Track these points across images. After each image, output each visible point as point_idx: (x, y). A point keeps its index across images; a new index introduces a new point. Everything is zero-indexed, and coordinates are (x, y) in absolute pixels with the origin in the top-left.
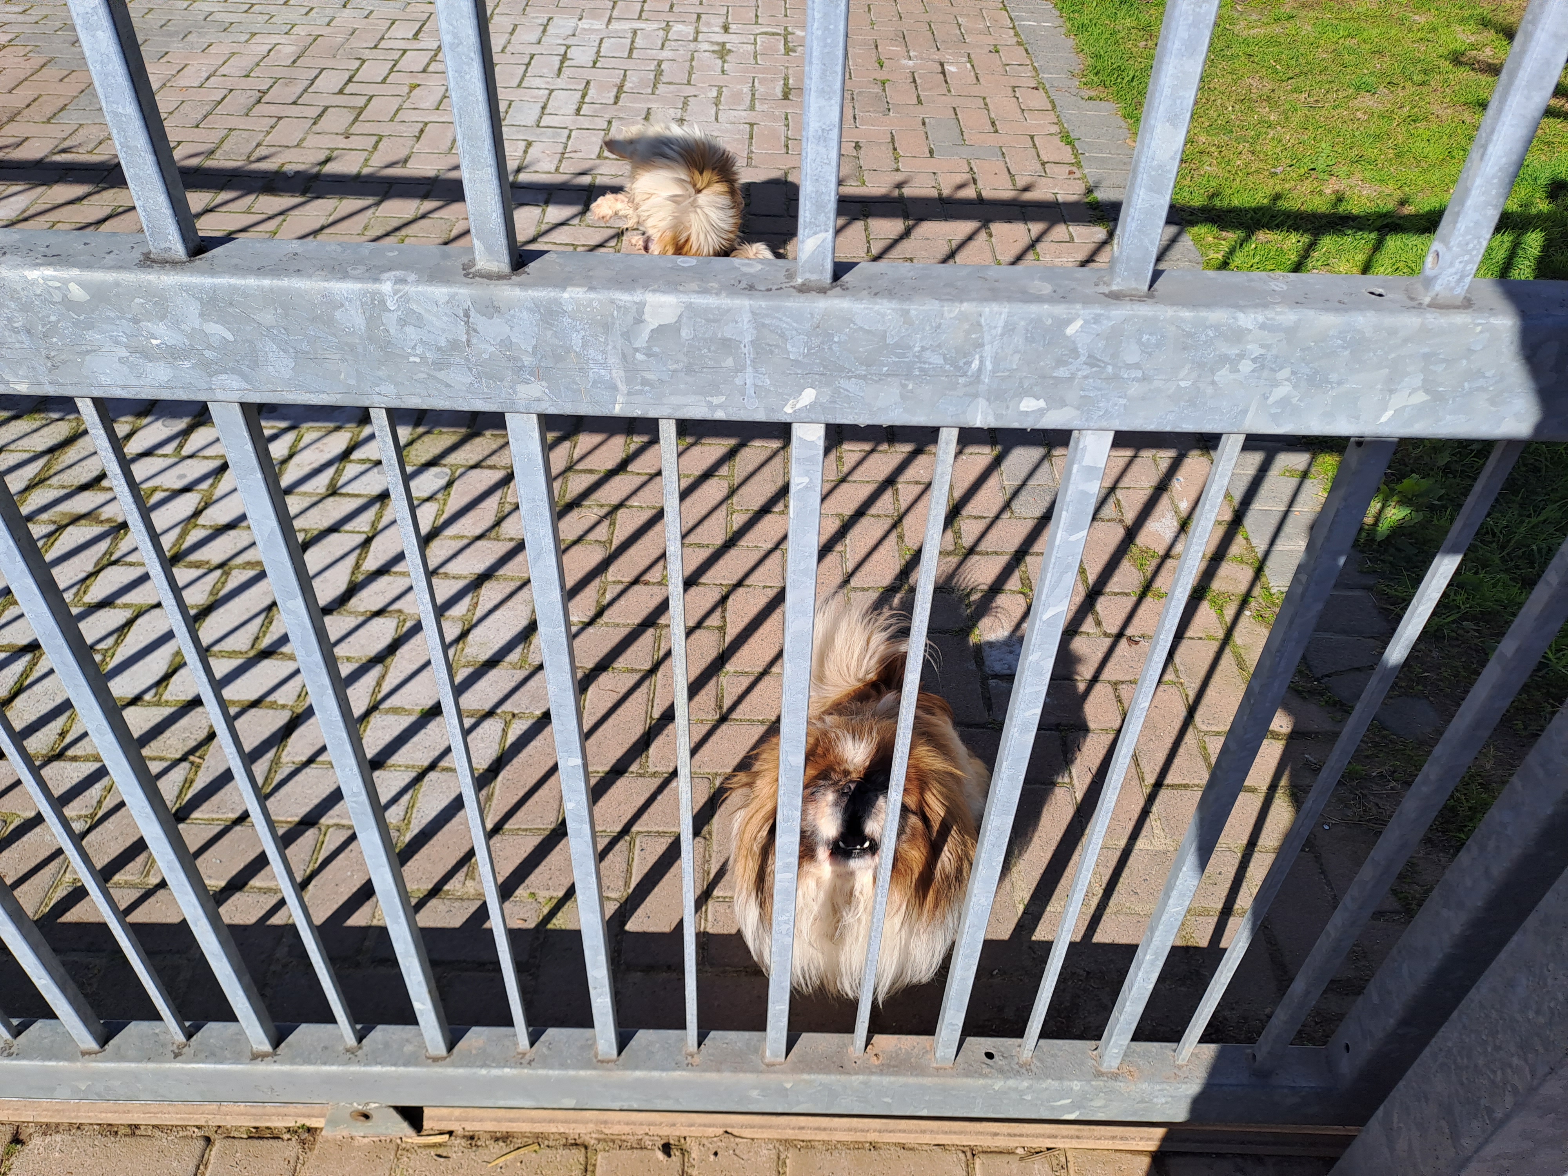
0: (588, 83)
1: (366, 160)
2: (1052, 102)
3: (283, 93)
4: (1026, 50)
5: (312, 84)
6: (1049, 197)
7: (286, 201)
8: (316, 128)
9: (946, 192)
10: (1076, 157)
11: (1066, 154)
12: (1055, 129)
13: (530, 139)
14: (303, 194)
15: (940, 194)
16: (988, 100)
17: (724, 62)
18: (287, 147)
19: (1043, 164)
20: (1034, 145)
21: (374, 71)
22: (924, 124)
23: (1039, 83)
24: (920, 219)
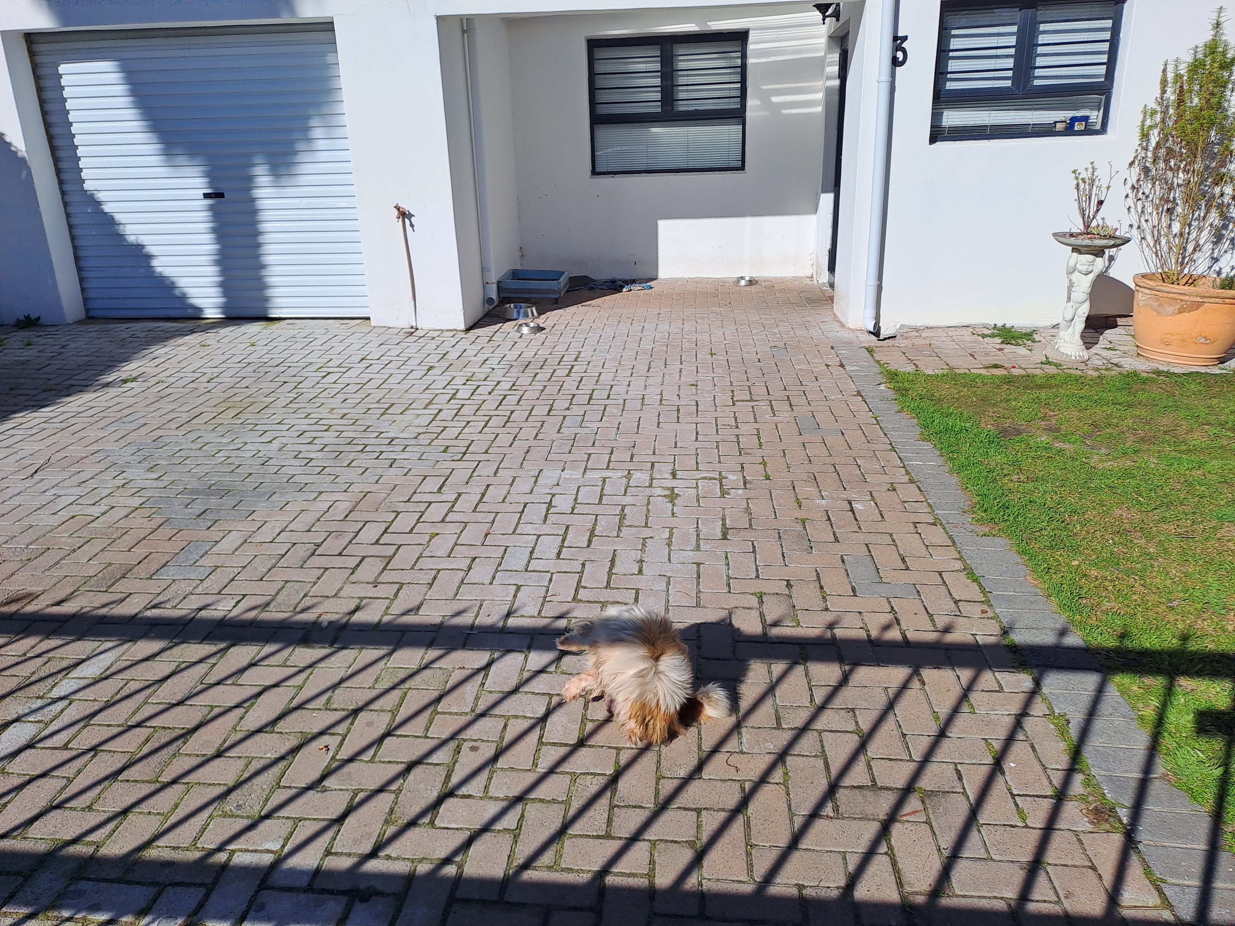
0: (567, 527)
1: (388, 608)
2: (951, 537)
3: (334, 545)
4: (919, 488)
5: (356, 536)
6: (969, 639)
7: (317, 652)
8: (353, 578)
9: (874, 634)
10: (985, 596)
11: (974, 592)
12: (959, 565)
13: (520, 584)
14: (331, 645)
15: (869, 636)
16: (895, 536)
17: (674, 505)
18: (327, 597)
19: (956, 602)
20: (944, 582)
21: (405, 522)
22: (843, 561)
23: (936, 519)
24: (856, 664)
